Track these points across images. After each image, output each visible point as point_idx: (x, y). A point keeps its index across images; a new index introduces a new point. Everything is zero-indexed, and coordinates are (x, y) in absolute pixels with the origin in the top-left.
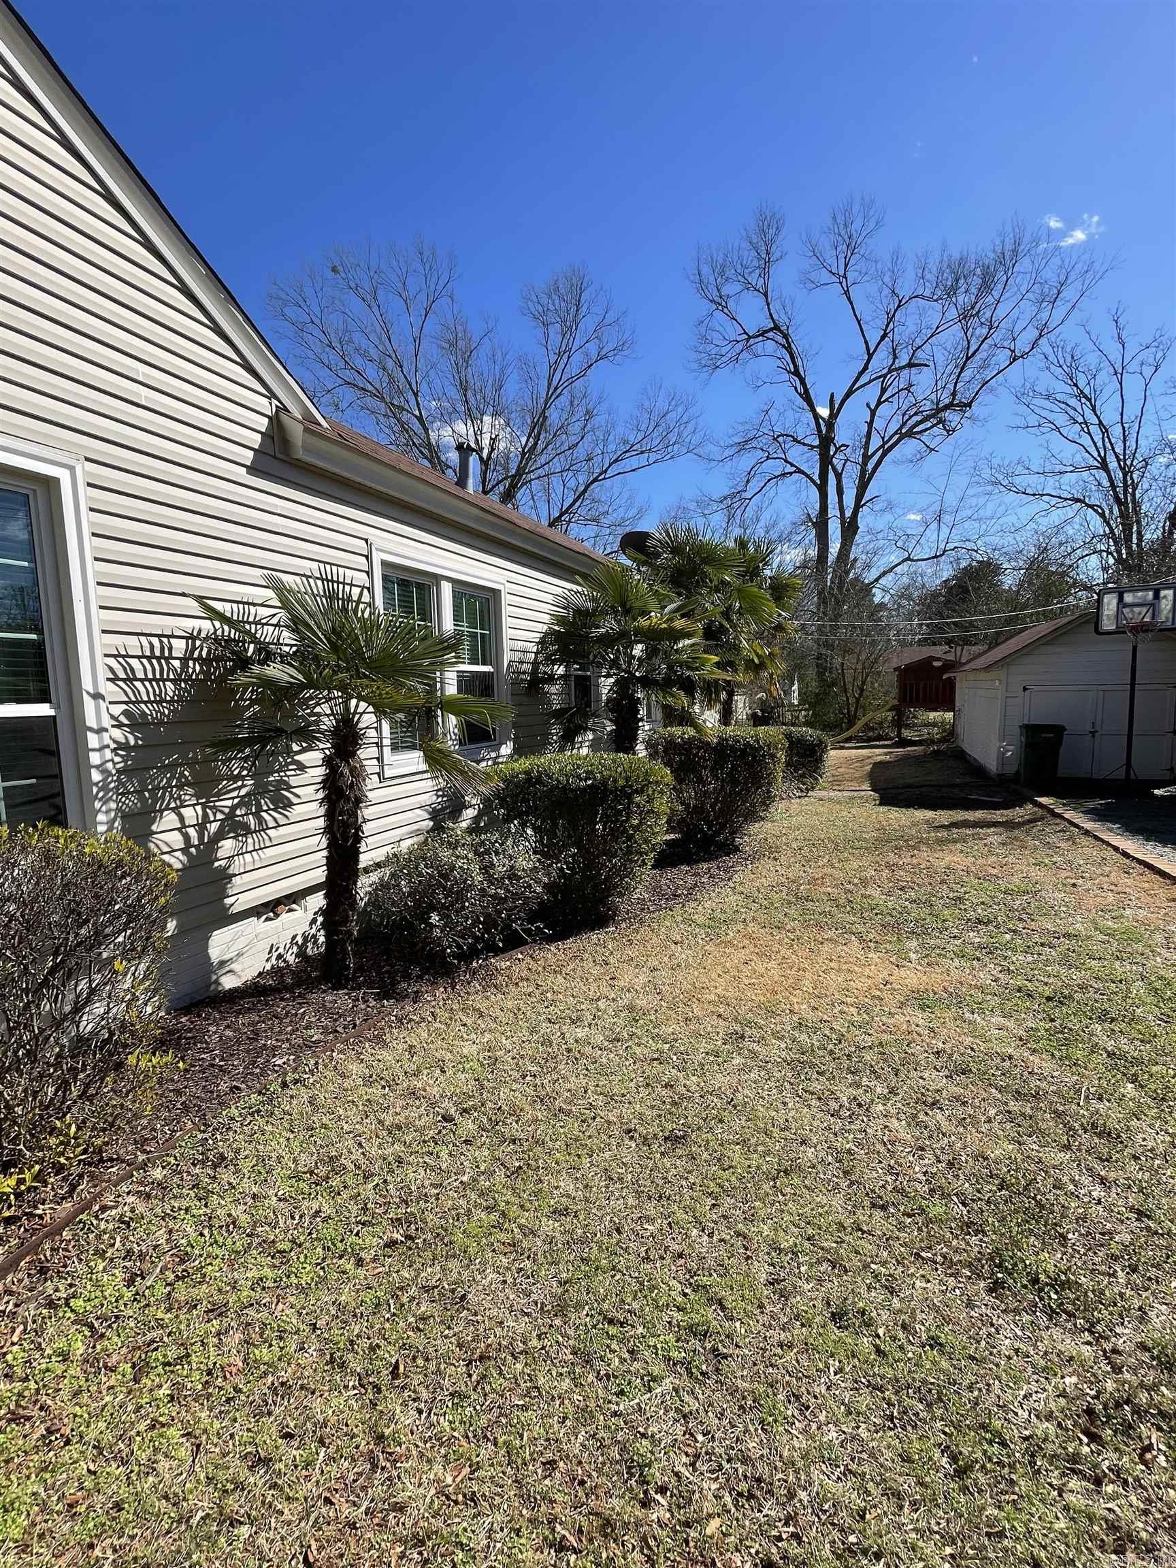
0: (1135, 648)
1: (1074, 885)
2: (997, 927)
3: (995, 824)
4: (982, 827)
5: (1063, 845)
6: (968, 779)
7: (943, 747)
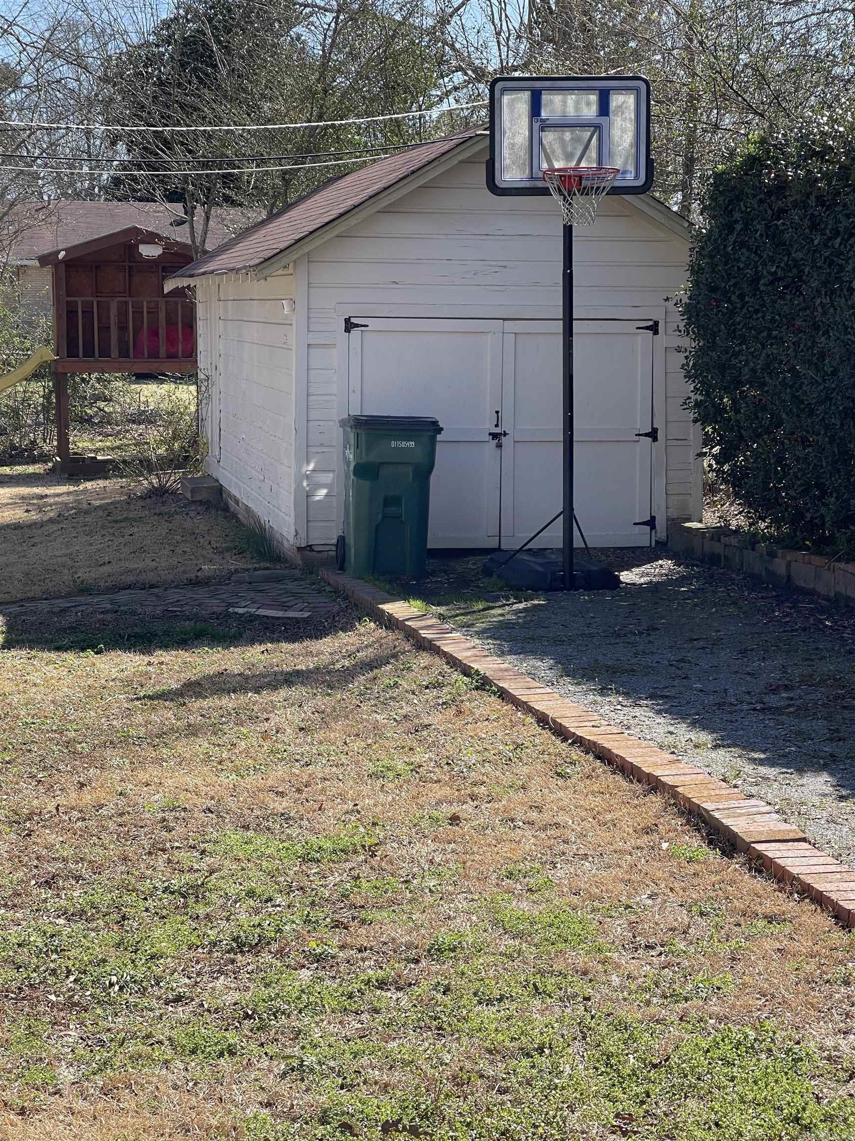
0: (568, 231)
1: (454, 819)
2: (281, 954)
3: (291, 679)
4: (257, 690)
5: (435, 719)
6: (233, 563)
7: (173, 479)
